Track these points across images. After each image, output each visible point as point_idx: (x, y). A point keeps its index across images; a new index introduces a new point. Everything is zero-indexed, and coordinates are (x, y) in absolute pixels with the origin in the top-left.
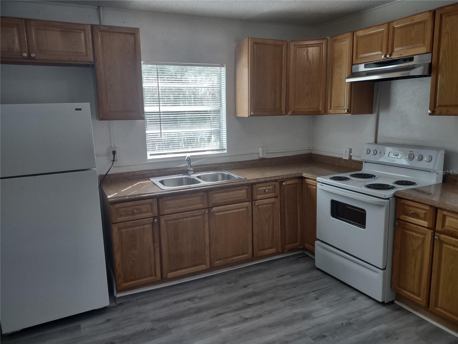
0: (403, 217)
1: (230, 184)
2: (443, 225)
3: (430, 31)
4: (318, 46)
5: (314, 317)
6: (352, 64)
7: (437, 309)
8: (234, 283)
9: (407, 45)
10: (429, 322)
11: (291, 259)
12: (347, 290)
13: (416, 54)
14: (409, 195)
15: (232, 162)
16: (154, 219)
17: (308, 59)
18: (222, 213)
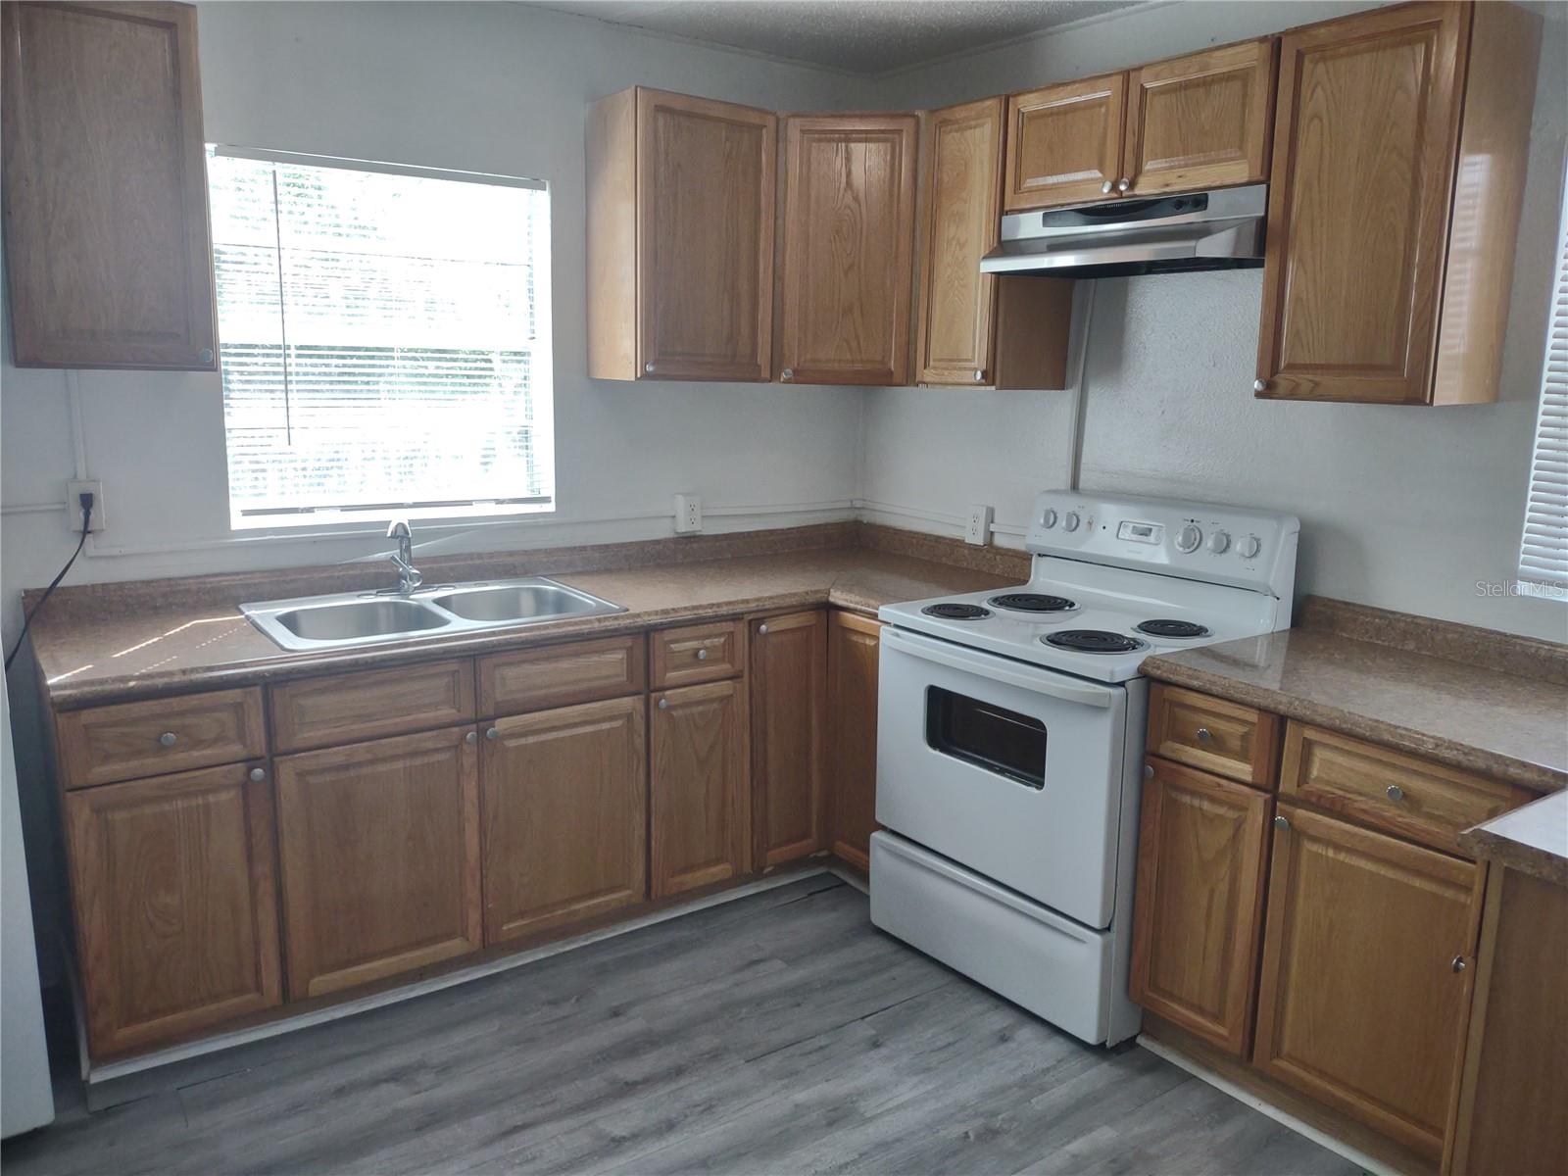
0: (1171, 748)
1: (564, 629)
2: (1303, 776)
3: (1264, 108)
4: (885, 141)
5: (868, 1115)
6: (1003, 212)
7: (1276, 1062)
8: (573, 1001)
9: (1185, 152)
10: (1253, 1109)
11: (784, 900)
12: (979, 1006)
13: (1218, 183)
14: (1190, 672)
15: (575, 548)
16: (250, 769)
17: (849, 184)
18: (531, 740)
